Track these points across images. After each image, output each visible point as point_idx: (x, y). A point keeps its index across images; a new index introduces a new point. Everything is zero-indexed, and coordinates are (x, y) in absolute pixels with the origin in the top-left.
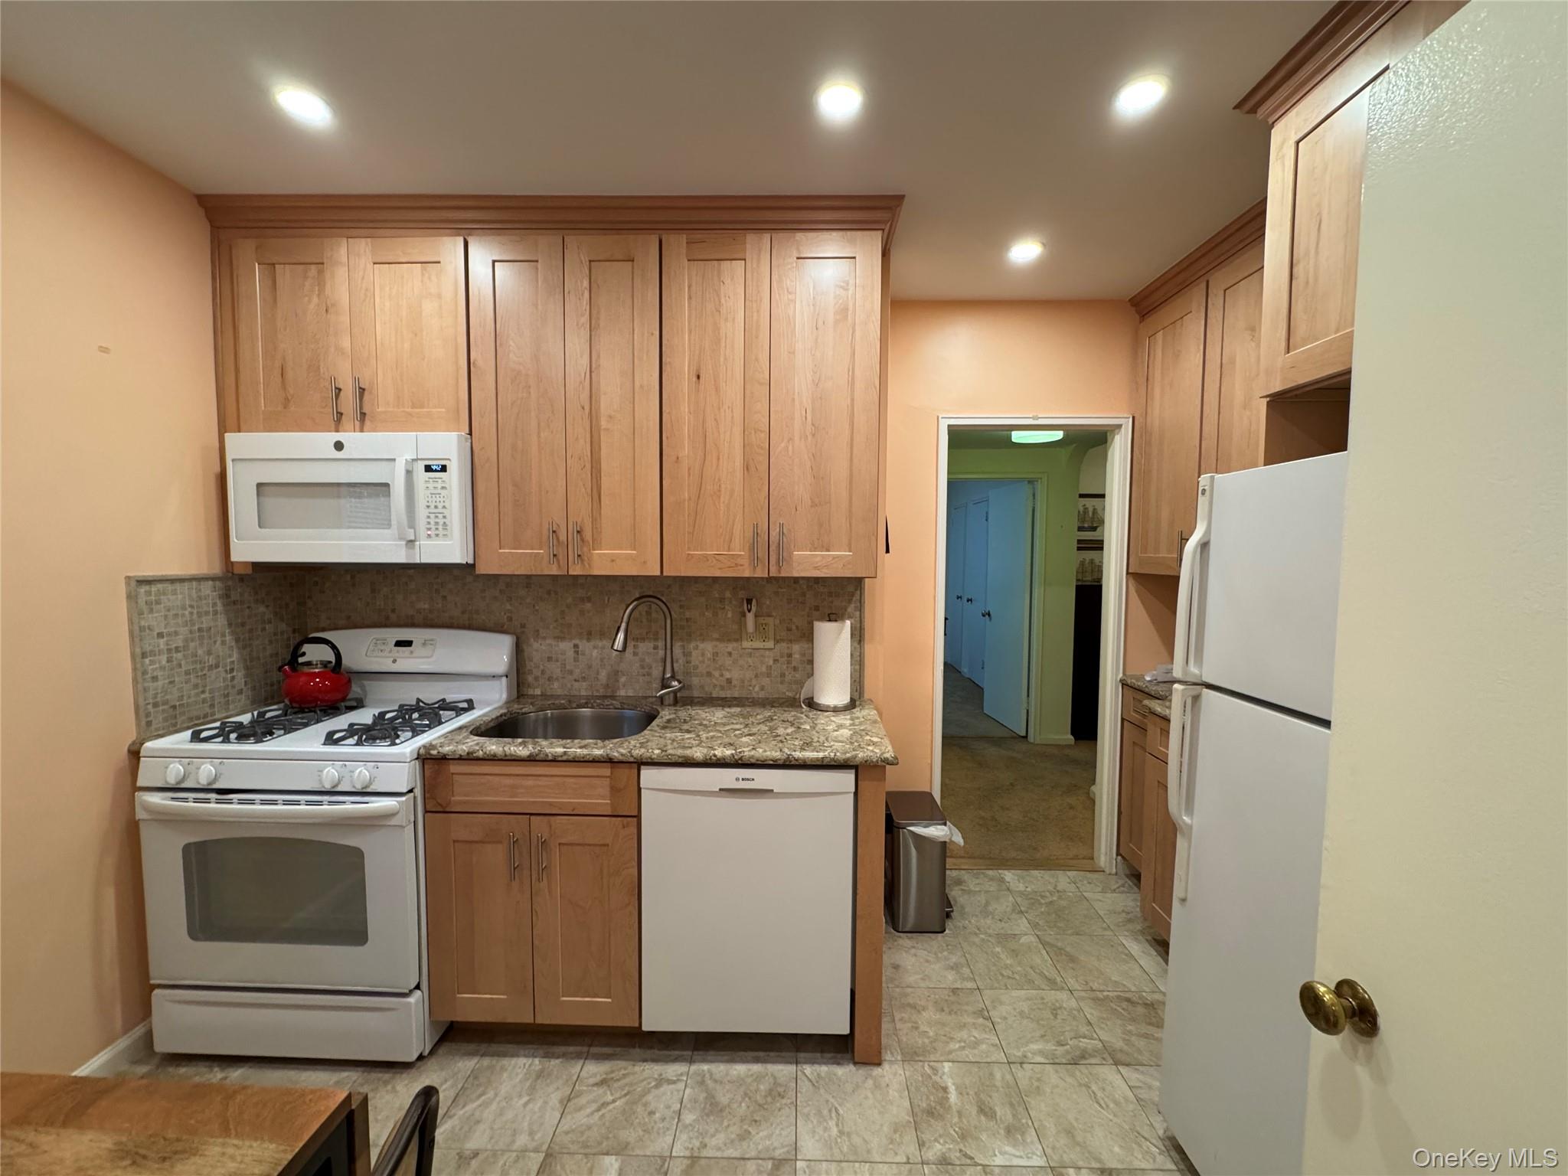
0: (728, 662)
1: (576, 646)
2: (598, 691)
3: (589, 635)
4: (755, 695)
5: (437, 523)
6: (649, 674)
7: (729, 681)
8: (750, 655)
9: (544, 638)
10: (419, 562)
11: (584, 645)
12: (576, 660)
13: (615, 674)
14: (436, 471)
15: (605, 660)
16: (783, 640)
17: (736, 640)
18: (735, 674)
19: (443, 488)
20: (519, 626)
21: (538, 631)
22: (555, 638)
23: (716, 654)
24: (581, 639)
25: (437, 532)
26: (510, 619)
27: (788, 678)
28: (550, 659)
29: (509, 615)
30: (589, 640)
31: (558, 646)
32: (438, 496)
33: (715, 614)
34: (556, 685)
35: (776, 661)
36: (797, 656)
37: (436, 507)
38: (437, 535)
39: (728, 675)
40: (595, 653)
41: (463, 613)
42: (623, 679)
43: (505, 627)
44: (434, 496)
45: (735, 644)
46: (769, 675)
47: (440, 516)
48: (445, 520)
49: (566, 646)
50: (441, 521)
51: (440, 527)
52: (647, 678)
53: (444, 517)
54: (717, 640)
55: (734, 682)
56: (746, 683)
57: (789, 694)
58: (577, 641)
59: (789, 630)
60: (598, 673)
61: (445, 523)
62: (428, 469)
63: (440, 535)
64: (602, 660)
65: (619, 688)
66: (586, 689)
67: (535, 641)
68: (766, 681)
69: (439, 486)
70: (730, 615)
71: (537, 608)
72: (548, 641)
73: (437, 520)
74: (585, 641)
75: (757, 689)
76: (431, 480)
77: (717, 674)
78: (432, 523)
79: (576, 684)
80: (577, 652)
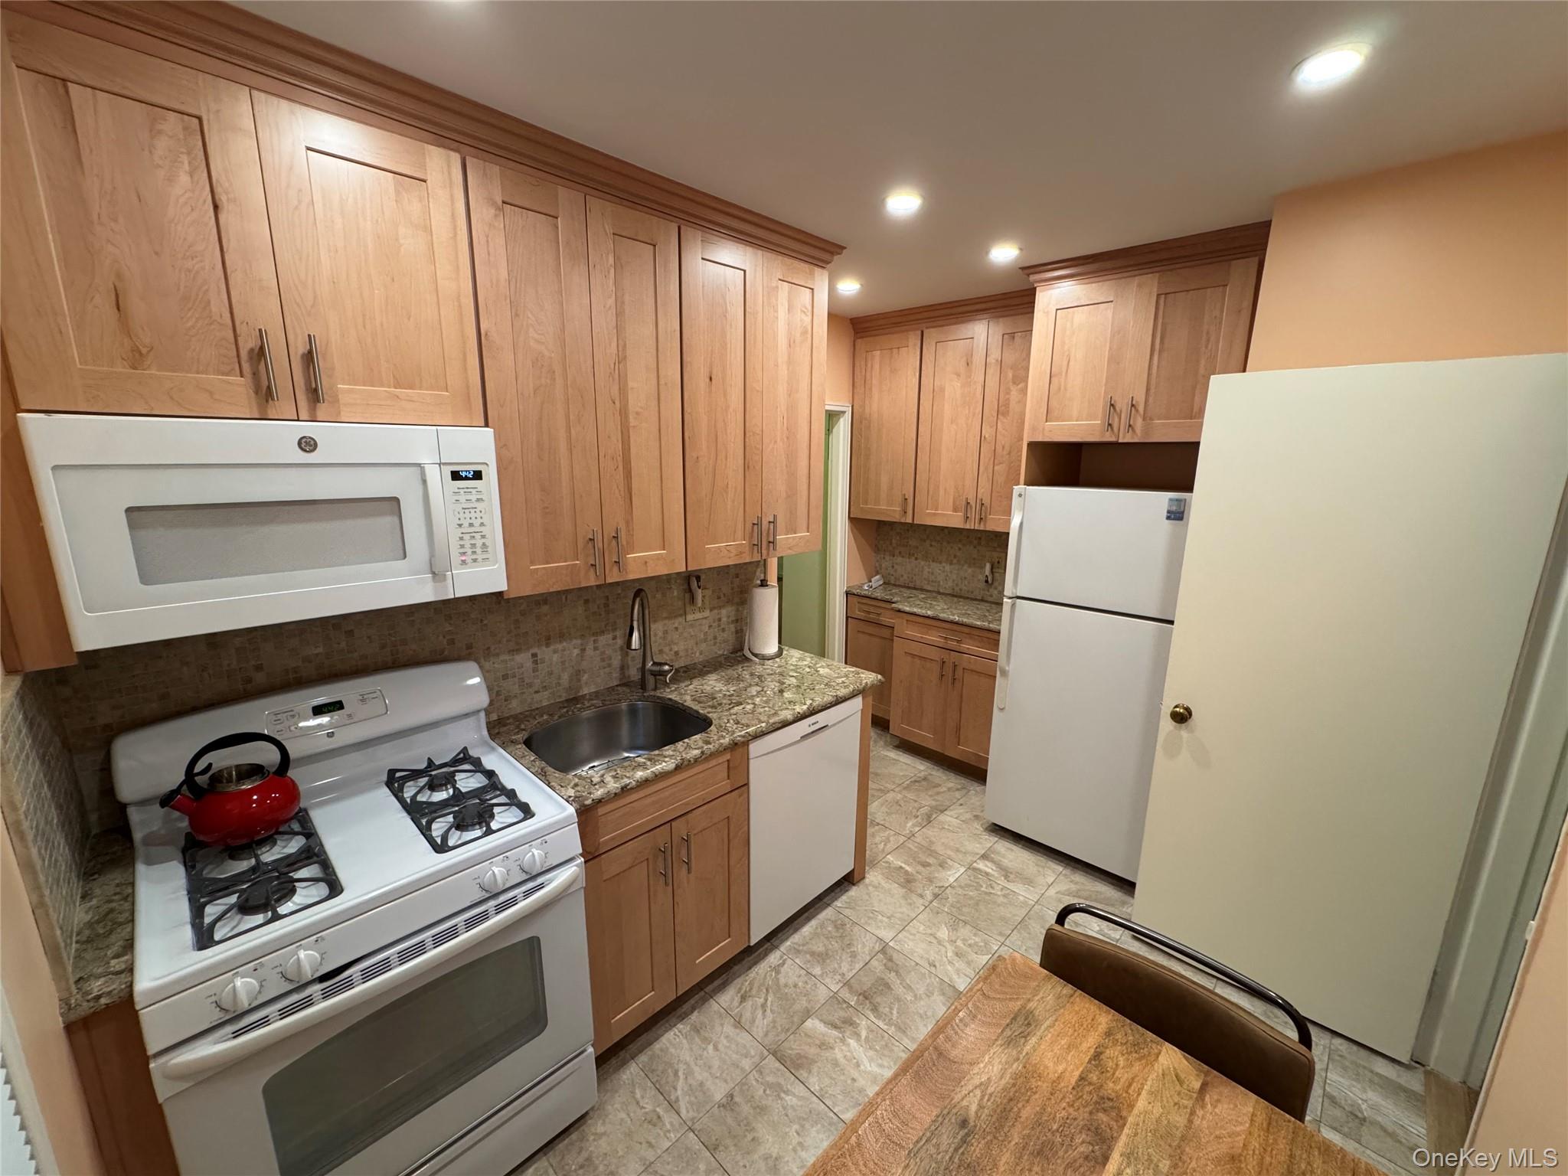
0: (676, 636)
1: (534, 655)
2: (560, 696)
3: (548, 641)
4: (696, 661)
5: (473, 545)
6: (609, 665)
7: (677, 653)
8: (692, 626)
9: (497, 655)
10: (451, 596)
11: (546, 653)
12: (535, 670)
13: (578, 674)
14: (466, 478)
15: (567, 664)
16: (714, 608)
17: (681, 615)
18: (680, 647)
19: (478, 500)
20: (464, 647)
21: (489, 648)
22: (509, 652)
23: (666, 632)
24: (539, 646)
25: (474, 557)
26: (452, 642)
27: (719, 639)
28: (505, 677)
29: (448, 637)
30: (548, 645)
31: (513, 660)
32: (473, 511)
33: (664, 595)
34: (514, 703)
35: (710, 626)
36: (724, 619)
37: (471, 525)
38: (475, 560)
39: (676, 649)
40: (555, 658)
42: (585, 677)
43: (446, 653)
44: (466, 511)
45: (681, 619)
46: (705, 640)
47: (478, 536)
48: (483, 540)
49: (524, 658)
50: (479, 542)
51: (479, 550)
52: (607, 670)
53: (483, 537)
54: (666, 618)
55: (681, 654)
56: (690, 652)
57: (721, 652)
58: (535, 650)
59: (719, 598)
60: (559, 678)
61: (484, 544)
62: (456, 476)
63: (480, 560)
64: (563, 663)
65: (581, 687)
66: (548, 699)
67: (485, 660)
68: (704, 645)
69: (474, 497)
70: (675, 594)
71: (485, 622)
72: (503, 657)
73: (473, 542)
74: (544, 648)
75: (698, 654)
76: (462, 491)
77: (666, 649)
78: (468, 545)
79: (537, 697)
80: (536, 662)
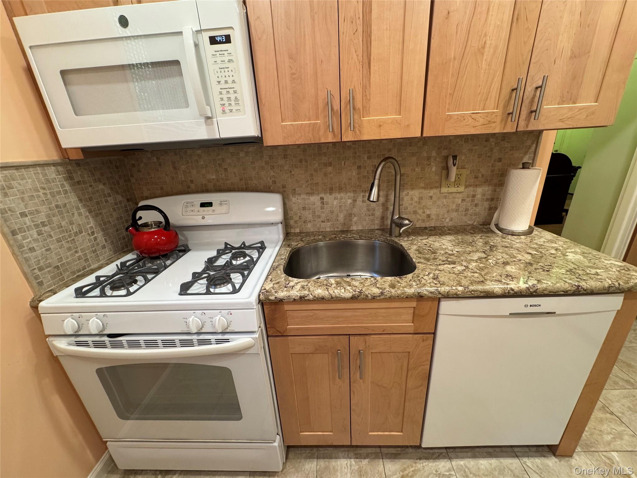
0: (429, 203)
1: (322, 198)
2: (338, 228)
3: (331, 190)
4: (446, 224)
5: (229, 99)
6: (373, 215)
7: (429, 216)
8: (445, 197)
9: (300, 194)
10: (218, 137)
11: (328, 198)
12: (322, 208)
13: (350, 216)
14: (221, 43)
15: (343, 207)
16: (470, 186)
17: (436, 187)
18: (433, 212)
19: (230, 61)
20: (281, 186)
21: (295, 189)
22: (307, 193)
23: (421, 198)
24: (325, 193)
25: (230, 108)
26: (274, 182)
27: (471, 211)
28: (304, 208)
29: (273, 179)
30: (331, 193)
31: (309, 199)
32: (226, 70)
33: (423, 169)
34: (309, 225)
35: (463, 200)
36: (479, 196)
37: (226, 82)
38: (231, 111)
39: (428, 212)
40: (335, 203)
41: (241, 180)
42: (355, 219)
43: (272, 188)
44: (222, 70)
45: (435, 191)
46: (457, 211)
47: (231, 91)
48: (236, 95)
49: (315, 199)
50: (233, 98)
51: (233, 103)
52: (371, 217)
53: (235, 92)
54: (423, 188)
55: (432, 217)
56: (440, 217)
57: (470, 223)
58: (322, 195)
59: (476, 177)
60: (338, 216)
61: (236, 98)
62: (213, 41)
64: (340, 207)
65: (352, 225)
66: (330, 227)
67: (293, 197)
68: (454, 215)
69: (226, 59)
70: (434, 169)
71: (293, 173)
72: (303, 196)
74: (328, 195)
75: (447, 220)
76: (218, 53)
77: (420, 212)
79: (323, 225)
80: (323, 203)
